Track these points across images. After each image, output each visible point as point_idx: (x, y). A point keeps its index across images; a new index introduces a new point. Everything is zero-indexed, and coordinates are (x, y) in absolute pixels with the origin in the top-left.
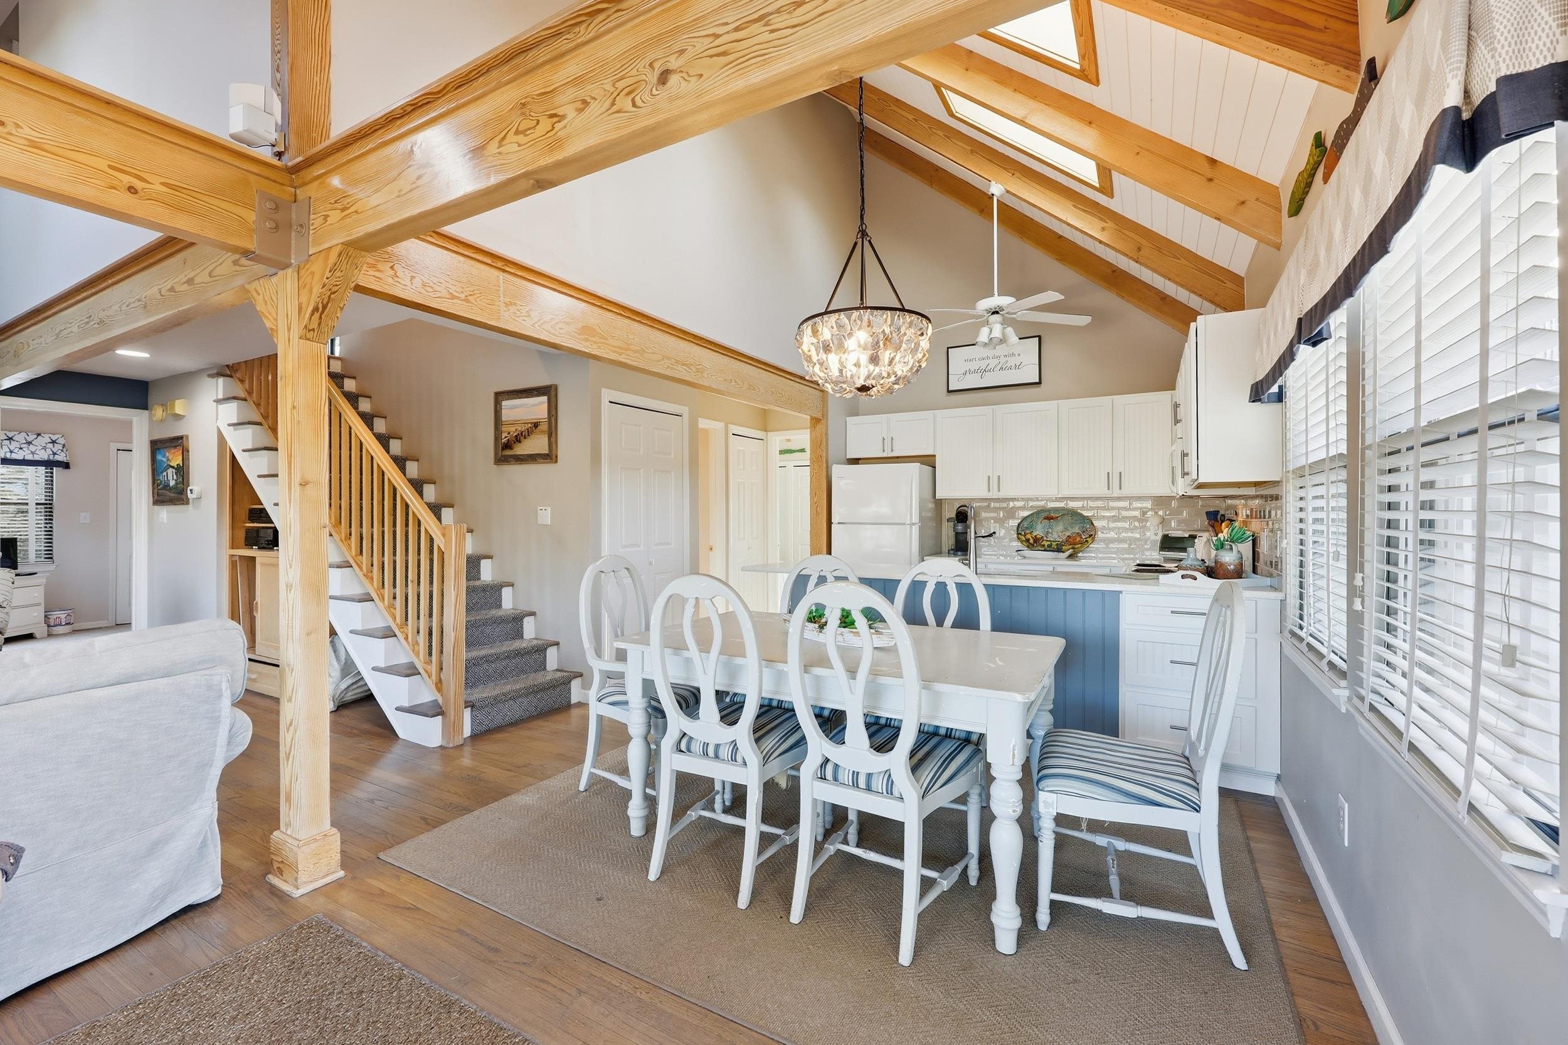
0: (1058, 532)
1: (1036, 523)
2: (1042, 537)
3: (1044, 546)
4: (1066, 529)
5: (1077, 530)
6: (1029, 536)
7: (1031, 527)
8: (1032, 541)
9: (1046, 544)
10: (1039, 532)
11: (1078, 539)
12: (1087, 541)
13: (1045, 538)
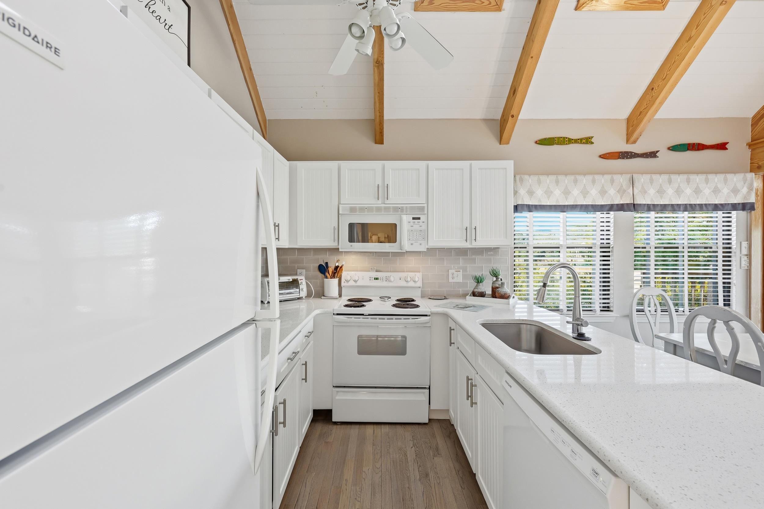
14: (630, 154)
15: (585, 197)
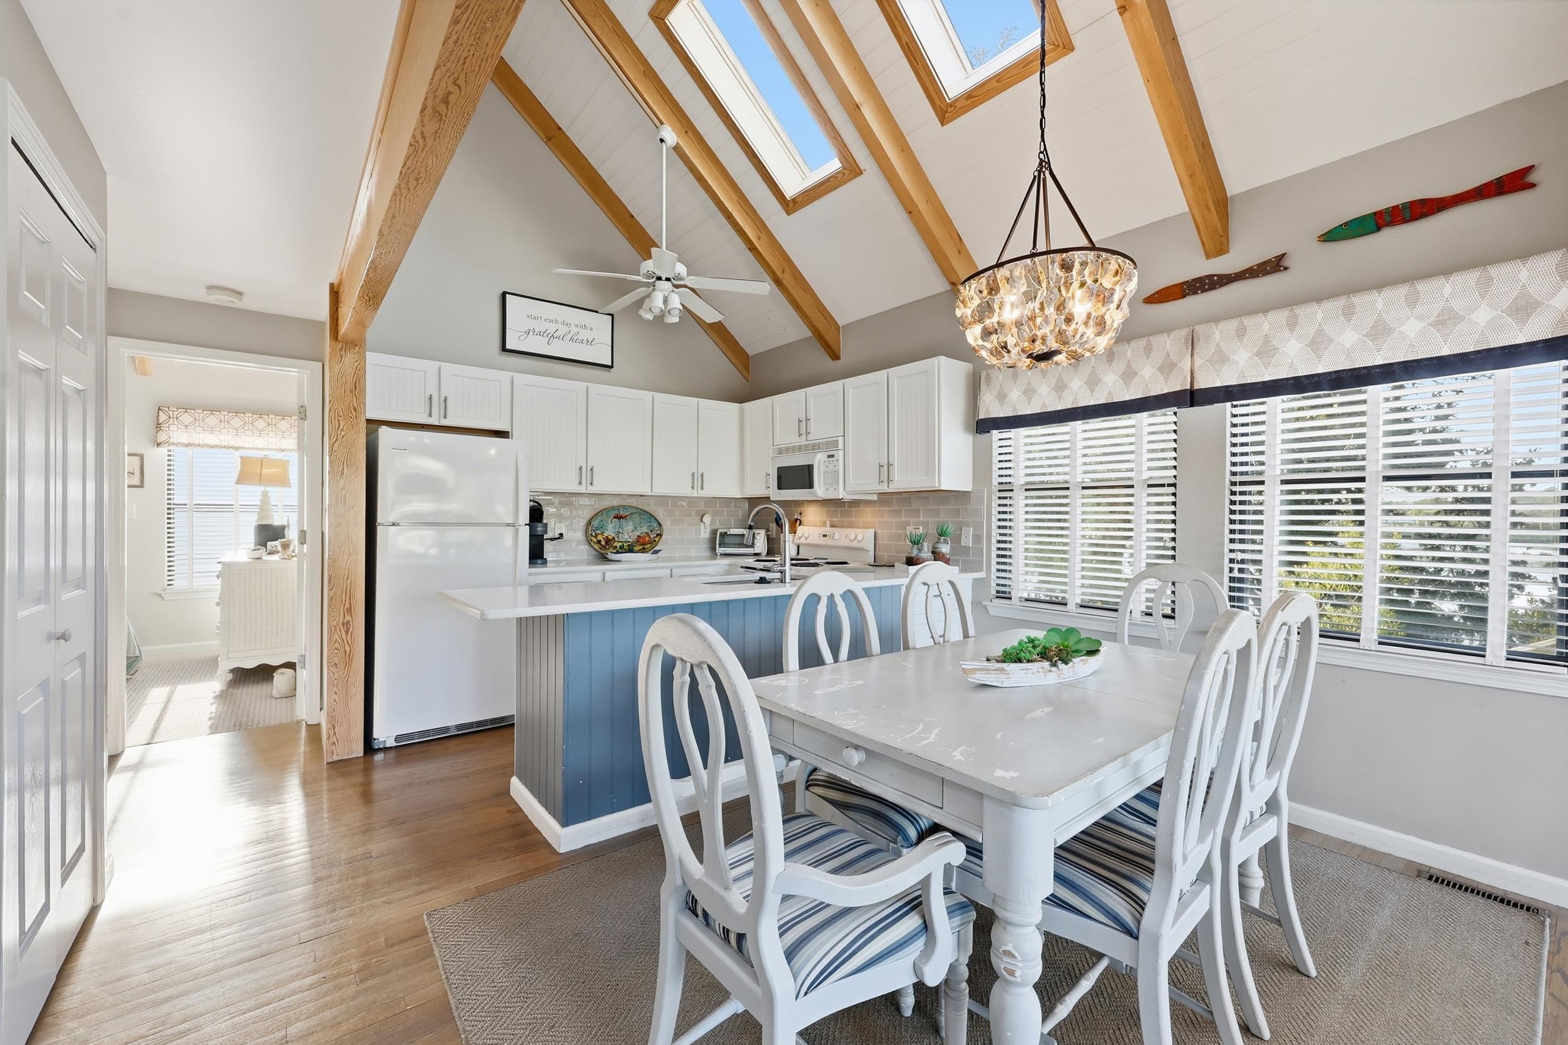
0: (629, 532)
1: (607, 523)
2: (614, 538)
3: (616, 547)
4: (636, 528)
5: (645, 530)
6: (600, 538)
7: (602, 527)
8: (603, 543)
9: (618, 545)
10: (610, 533)
11: (647, 539)
12: (655, 541)
13: (616, 539)
14: (1207, 281)
15: (1092, 390)
